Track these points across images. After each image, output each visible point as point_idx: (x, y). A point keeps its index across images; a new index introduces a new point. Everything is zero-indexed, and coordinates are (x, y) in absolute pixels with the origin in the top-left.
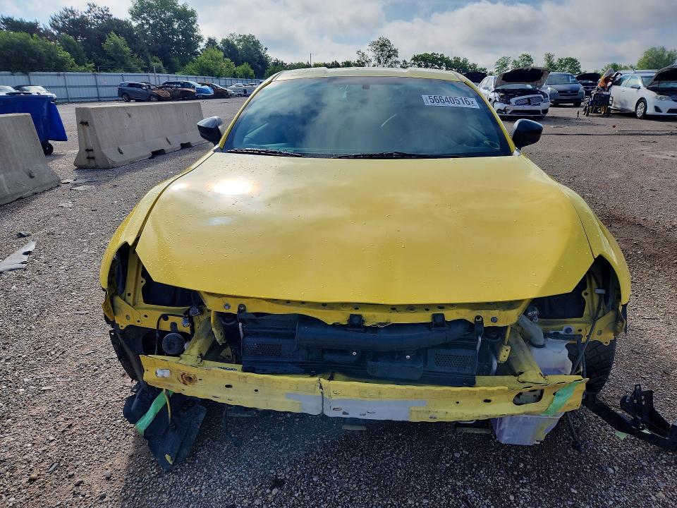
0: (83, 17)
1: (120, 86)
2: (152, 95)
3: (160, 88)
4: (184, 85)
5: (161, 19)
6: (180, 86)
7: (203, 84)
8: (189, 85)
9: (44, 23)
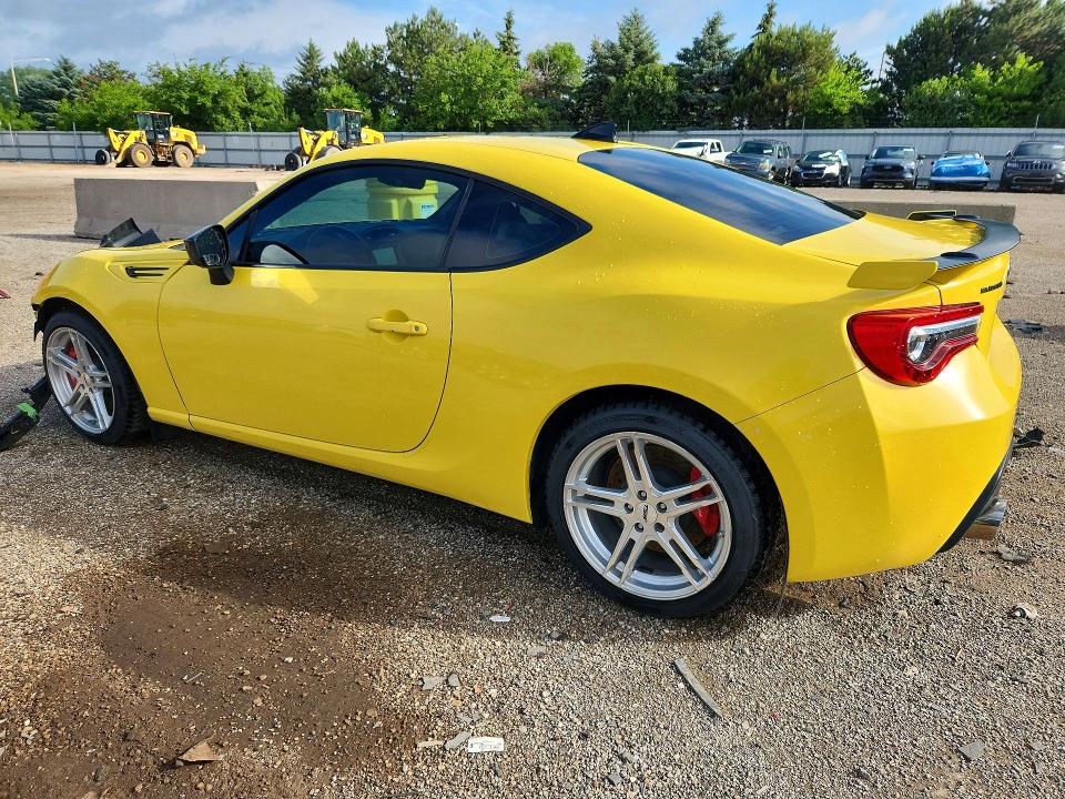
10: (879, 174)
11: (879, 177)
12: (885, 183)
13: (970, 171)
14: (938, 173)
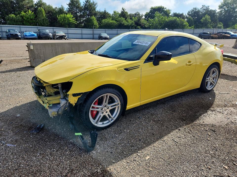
0: (199, 10)
1: (200, 33)
2: (210, 37)
3: (215, 34)
4: (226, 33)
5: (231, 8)
6: (224, 33)
7: (235, 33)
8: (229, 33)
9: (185, 14)
10: (12, 36)
11: (12, 37)
12: (15, 38)
13: (33, 35)
14: (26, 36)
